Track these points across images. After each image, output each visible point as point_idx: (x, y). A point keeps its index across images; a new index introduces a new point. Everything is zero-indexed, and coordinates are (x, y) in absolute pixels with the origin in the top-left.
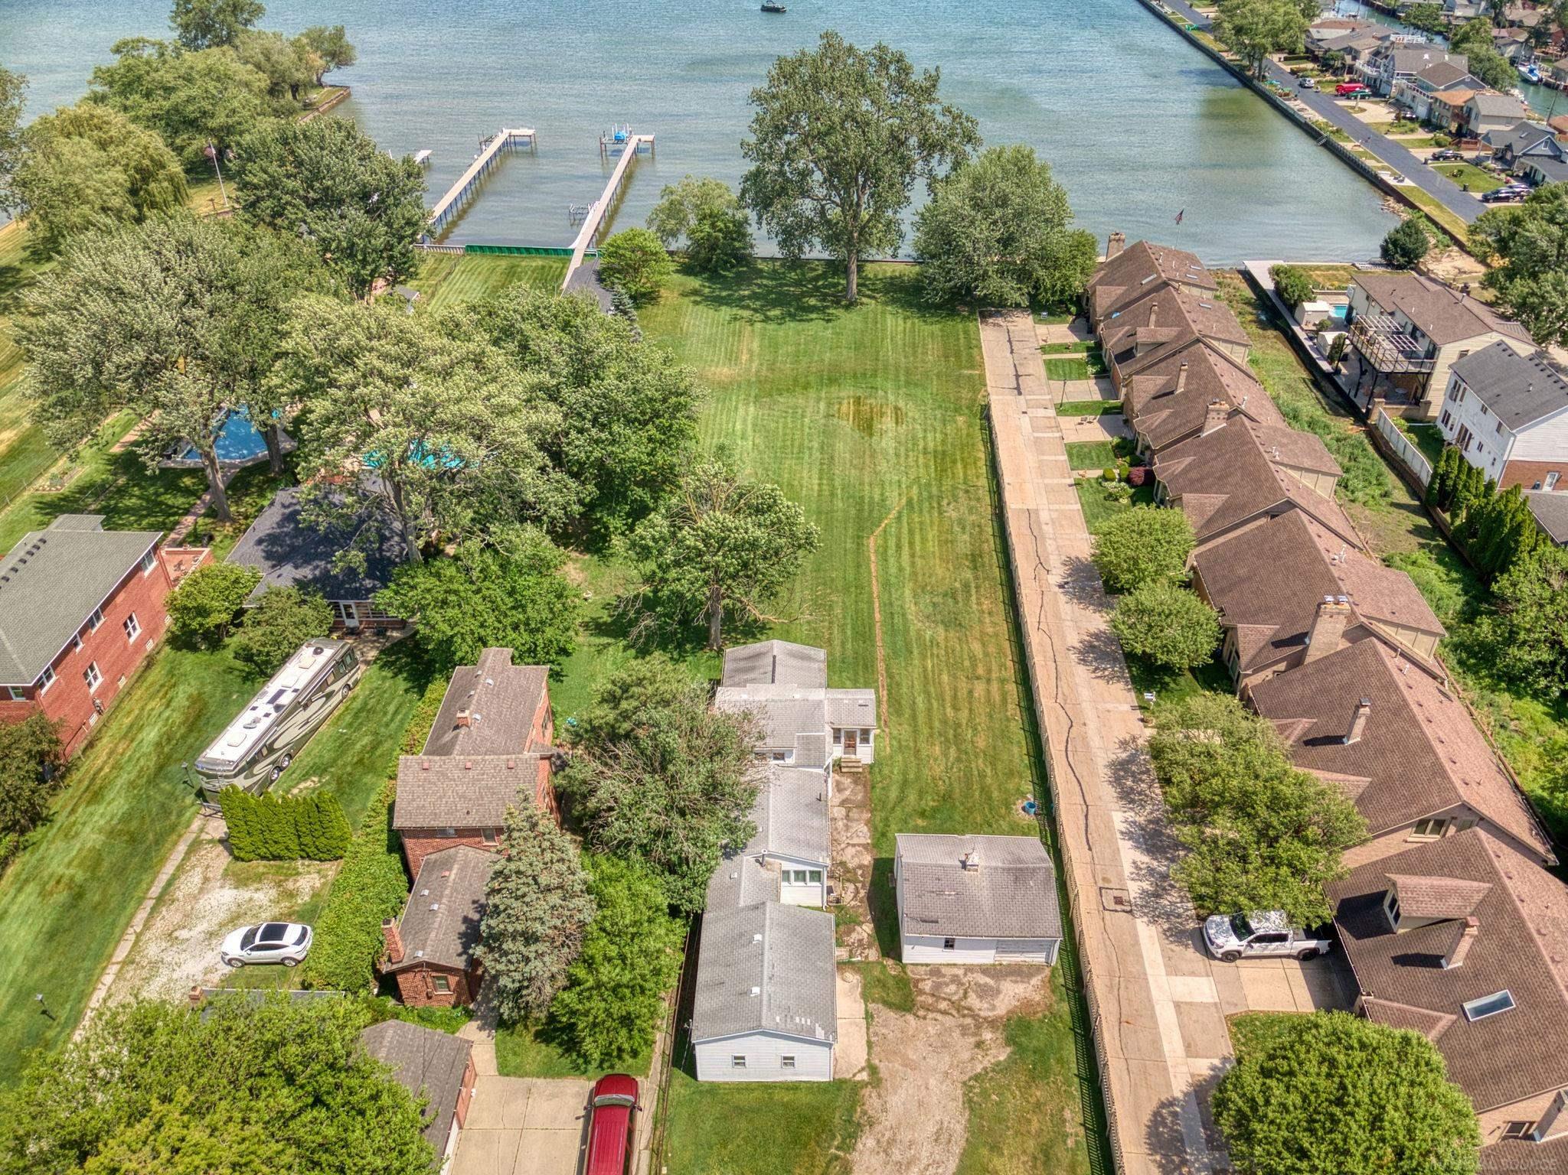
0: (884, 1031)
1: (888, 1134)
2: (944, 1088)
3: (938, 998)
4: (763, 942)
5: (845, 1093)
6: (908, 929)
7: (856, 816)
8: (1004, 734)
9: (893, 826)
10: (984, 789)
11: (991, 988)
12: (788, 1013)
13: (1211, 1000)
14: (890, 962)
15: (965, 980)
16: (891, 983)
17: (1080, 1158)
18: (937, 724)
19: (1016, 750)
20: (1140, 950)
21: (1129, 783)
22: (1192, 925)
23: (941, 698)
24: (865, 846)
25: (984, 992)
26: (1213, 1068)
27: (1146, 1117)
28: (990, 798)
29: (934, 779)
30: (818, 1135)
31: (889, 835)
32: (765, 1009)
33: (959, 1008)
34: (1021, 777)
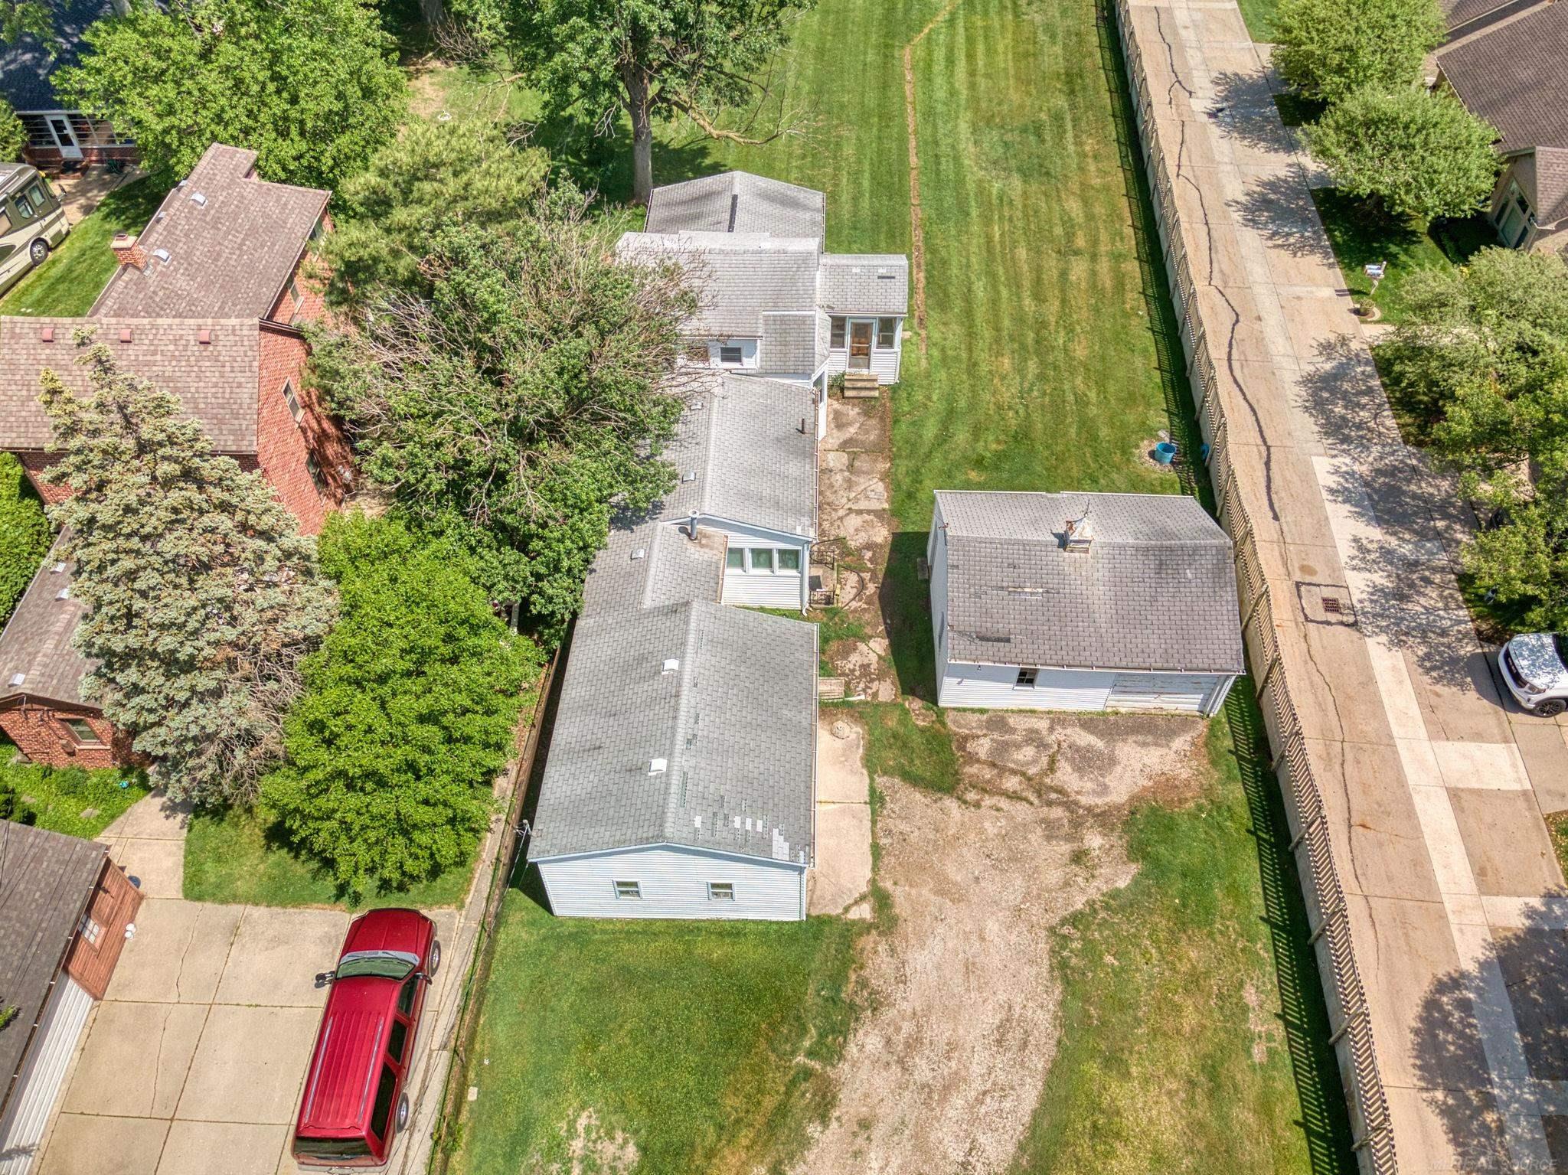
0: (903, 826)
1: (907, 1027)
2: (1013, 938)
3: (1002, 770)
4: (680, 672)
5: (829, 946)
6: (950, 652)
7: (865, 466)
8: (1121, 339)
9: (927, 483)
10: (1087, 427)
11: (1100, 755)
12: (719, 809)
13: (1517, 787)
14: (915, 704)
15: (1051, 739)
16: (917, 739)
17: (1279, 1086)
18: (1006, 323)
19: (1139, 362)
20: (1376, 693)
21: (1339, 410)
22: (1469, 649)
23: (1015, 283)
24: (879, 514)
25: (1085, 761)
26: (1531, 913)
27: (1411, 1013)
28: (1095, 438)
29: (999, 407)
30: (773, 1026)
31: (922, 496)
32: (673, 802)
33: (1041, 790)
34: (1148, 405)
